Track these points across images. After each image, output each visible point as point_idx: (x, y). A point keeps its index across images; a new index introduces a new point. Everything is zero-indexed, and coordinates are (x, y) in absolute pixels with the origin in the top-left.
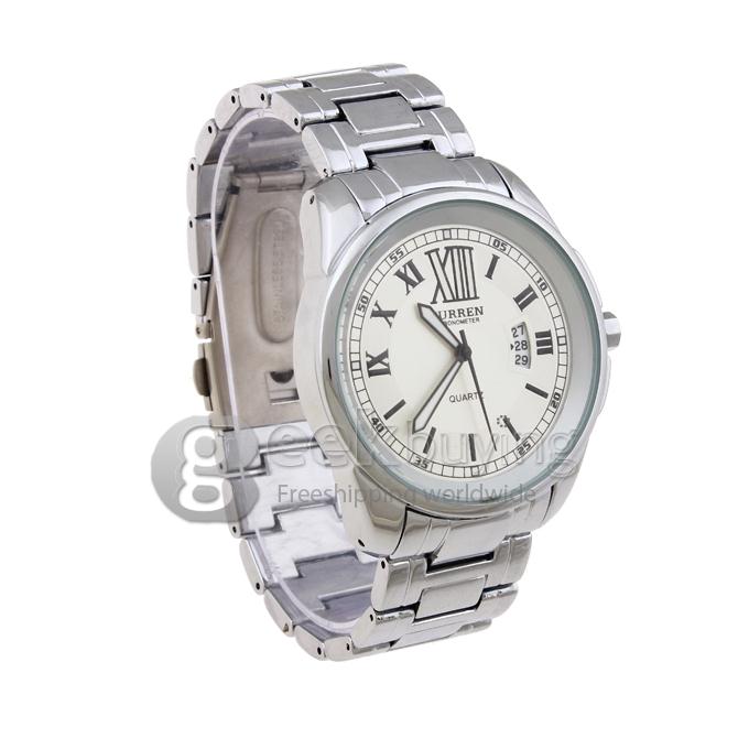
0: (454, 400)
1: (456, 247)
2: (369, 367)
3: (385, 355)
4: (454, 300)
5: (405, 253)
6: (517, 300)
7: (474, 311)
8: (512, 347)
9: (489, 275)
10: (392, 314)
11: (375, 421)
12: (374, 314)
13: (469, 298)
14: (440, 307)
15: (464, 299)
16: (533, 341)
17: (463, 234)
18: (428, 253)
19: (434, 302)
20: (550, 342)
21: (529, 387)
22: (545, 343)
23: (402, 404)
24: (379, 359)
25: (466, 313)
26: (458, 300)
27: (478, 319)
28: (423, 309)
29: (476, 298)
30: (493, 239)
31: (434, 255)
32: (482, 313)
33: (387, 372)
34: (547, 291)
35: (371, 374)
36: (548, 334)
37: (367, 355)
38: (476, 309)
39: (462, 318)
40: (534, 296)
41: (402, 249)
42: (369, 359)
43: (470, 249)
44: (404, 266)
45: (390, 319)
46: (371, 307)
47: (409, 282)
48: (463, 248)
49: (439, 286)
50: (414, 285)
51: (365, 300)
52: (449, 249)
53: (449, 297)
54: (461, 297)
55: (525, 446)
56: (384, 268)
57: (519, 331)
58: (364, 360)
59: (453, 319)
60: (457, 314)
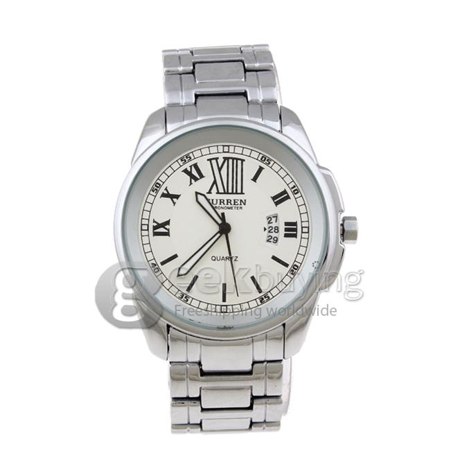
0: (214, 259)
1: (231, 158)
2: (154, 230)
3: (168, 223)
4: (224, 193)
5: (193, 158)
6: (274, 198)
7: (239, 202)
8: (265, 229)
9: (255, 179)
10: (177, 197)
11: (154, 265)
12: (163, 195)
13: (237, 193)
14: (214, 196)
15: (232, 193)
16: (282, 228)
17: (239, 150)
18: (210, 160)
19: (210, 192)
20: (295, 230)
21: (274, 258)
22: (291, 230)
23: (175, 256)
24: (163, 225)
25: (233, 203)
26: (228, 193)
27: (241, 208)
28: (199, 196)
29: (242, 193)
30: (261, 156)
31: (214, 162)
32: (245, 204)
33: (167, 234)
34: (299, 195)
35: (156, 234)
36: (295, 224)
37: (154, 222)
38: (241, 201)
39: (229, 206)
40: (288, 197)
41: (191, 155)
42: (155, 224)
43: (243, 160)
44: (191, 167)
45: (175, 200)
46: (162, 190)
47: (192, 177)
48: (237, 159)
49: (215, 182)
50: (196, 179)
51: (158, 186)
52: (226, 159)
53: (221, 190)
54: (230, 191)
55: (265, 297)
56: (175, 166)
57: (274, 219)
58: (152, 224)
59: (222, 205)
60: (225, 202)
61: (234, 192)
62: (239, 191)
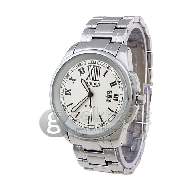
1: (96, 66)
2: (65, 92)
3: (71, 90)
4: (92, 80)
5: (82, 65)
6: (111, 84)
7: (97, 84)
8: (106, 96)
9: (104, 76)
10: (75, 80)
11: (64, 106)
12: (70, 79)
13: (97, 81)
14: (88, 81)
15: (95, 80)
16: (113, 96)
17: (99, 63)
19: (87, 79)
20: (118, 98)
21: (108, 108)
22: (116, 97)
23: (72, 104)
24: (69, 91)
25: (95, 84)
27: (98, 87)
28: (82, 80)
29: (99, 81)
30: (107, 66)
31: (90, 67)
33: (70, 95)
34: (120, 83)
35: (66, 94)
36: (118, 95)
37: (66, 89)
38: (98, 84)
39: (94, 85)
40: (116, 84)
41: (81, 64)
42: (66, 90)
43: (100, 67)
44: (81, 68)
46: (70, 77)
47: (81, 72)
48: (98, 67)
49: (89, 75)
50: (82, 74)
51: (68, 75)
52: (94, 66)
53: (91, 79)
54: (94, 80)
55: (104, 124)
56: (75, 68)
57: (110, 92)
58: (65, 90)
59: (91, 85)
60: (92, 84)
61: (96, 80)
62: (98, 80)
